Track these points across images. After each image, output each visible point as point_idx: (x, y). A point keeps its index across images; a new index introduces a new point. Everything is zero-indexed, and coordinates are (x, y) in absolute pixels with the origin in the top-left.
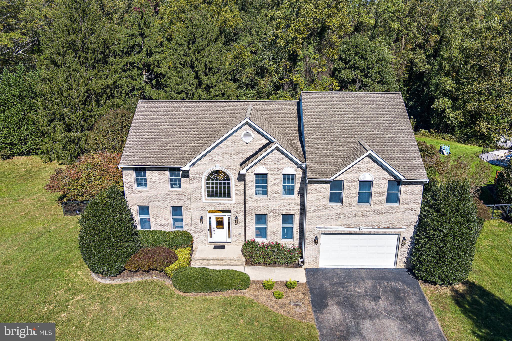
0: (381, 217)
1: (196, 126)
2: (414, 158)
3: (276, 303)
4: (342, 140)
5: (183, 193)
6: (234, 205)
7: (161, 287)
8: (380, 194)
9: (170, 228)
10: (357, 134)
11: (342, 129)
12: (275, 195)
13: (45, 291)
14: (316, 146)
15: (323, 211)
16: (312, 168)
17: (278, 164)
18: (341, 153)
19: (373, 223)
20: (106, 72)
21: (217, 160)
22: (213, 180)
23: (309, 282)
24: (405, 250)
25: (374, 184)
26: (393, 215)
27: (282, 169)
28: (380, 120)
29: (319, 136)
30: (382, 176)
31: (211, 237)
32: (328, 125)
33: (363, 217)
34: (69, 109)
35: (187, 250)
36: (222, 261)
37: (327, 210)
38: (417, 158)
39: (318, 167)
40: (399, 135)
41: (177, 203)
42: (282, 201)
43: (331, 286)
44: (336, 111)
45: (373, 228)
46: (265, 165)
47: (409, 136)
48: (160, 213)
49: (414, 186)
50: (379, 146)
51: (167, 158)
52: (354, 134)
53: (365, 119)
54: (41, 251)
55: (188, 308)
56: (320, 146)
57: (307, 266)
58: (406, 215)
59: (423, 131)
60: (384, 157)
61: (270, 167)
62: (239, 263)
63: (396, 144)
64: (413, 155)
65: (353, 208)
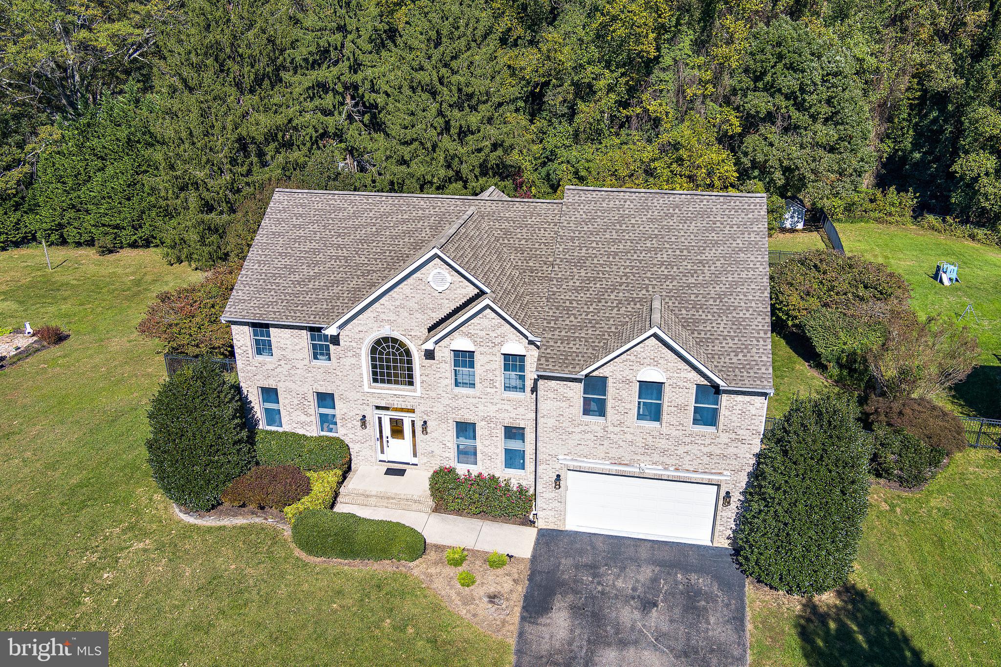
0: (681, 450)
1: (365, 246)
2: (755, 342)
3: (458, 594)
4: (621, 294)
5: (334, 371)
6: (420, 401)
7: (275, 538)
8: (681, 408)
9: (313, 430)
10: (654, 282)
11: (627, 270)
12: (489, 390)
13: (93, 528)
14: (568, 304)
15: (570, 430)
16: (549, 351)
17: (493, 334)
18: (611, 322)
19: (666, 459)
20: (277, 99)
21: (386, 318)
22: (381, 353)
23: (534, 558)
24: (730, 514)
25: (667, 390)
26: (705, 450)
27: (501, 344)
28: (708, 255)
29: (578, 284)
30: (683, 375)
31: (382, 452)
32: (601, 262)
33: (646, 447)
34: (207, 171)
35: (332, 476)
36: (391, 501)
37: (577, 430)
38: (762, 342)
39: (562, 348)
40: (739, 290)
41: (324, 388)
42: (503, 402)
43: (573, 572)
44: (624, 231)
45: (665, 469)
46: (469, 335)
47: (758, 294)
48: (296, 402)
49: (747, 398)
50: (691, 312)
51: (305, 308)
52: (647, 282)
53: (678, 252)
54: (112, 447)
55: (306, 587)
56: (575, 305)
57: (541, 524)
58: (731, 450)
59: (931, 218)
60: (696, 335)
61: (478, 340)
62: (421, 507)
63: (728, 310)
64: (756, 335)
65: (626, 430)
